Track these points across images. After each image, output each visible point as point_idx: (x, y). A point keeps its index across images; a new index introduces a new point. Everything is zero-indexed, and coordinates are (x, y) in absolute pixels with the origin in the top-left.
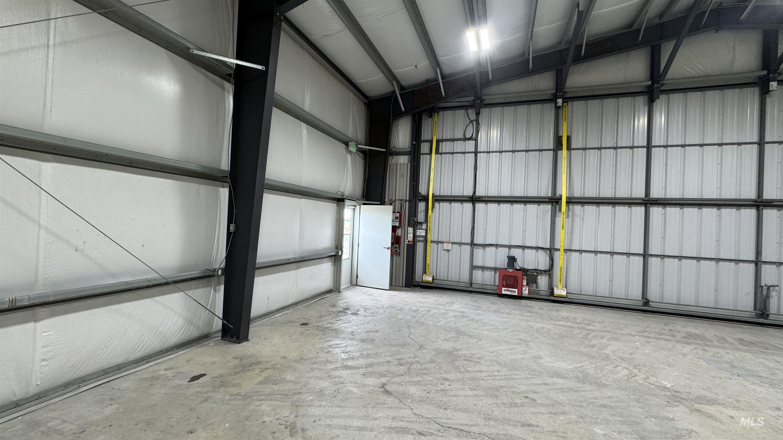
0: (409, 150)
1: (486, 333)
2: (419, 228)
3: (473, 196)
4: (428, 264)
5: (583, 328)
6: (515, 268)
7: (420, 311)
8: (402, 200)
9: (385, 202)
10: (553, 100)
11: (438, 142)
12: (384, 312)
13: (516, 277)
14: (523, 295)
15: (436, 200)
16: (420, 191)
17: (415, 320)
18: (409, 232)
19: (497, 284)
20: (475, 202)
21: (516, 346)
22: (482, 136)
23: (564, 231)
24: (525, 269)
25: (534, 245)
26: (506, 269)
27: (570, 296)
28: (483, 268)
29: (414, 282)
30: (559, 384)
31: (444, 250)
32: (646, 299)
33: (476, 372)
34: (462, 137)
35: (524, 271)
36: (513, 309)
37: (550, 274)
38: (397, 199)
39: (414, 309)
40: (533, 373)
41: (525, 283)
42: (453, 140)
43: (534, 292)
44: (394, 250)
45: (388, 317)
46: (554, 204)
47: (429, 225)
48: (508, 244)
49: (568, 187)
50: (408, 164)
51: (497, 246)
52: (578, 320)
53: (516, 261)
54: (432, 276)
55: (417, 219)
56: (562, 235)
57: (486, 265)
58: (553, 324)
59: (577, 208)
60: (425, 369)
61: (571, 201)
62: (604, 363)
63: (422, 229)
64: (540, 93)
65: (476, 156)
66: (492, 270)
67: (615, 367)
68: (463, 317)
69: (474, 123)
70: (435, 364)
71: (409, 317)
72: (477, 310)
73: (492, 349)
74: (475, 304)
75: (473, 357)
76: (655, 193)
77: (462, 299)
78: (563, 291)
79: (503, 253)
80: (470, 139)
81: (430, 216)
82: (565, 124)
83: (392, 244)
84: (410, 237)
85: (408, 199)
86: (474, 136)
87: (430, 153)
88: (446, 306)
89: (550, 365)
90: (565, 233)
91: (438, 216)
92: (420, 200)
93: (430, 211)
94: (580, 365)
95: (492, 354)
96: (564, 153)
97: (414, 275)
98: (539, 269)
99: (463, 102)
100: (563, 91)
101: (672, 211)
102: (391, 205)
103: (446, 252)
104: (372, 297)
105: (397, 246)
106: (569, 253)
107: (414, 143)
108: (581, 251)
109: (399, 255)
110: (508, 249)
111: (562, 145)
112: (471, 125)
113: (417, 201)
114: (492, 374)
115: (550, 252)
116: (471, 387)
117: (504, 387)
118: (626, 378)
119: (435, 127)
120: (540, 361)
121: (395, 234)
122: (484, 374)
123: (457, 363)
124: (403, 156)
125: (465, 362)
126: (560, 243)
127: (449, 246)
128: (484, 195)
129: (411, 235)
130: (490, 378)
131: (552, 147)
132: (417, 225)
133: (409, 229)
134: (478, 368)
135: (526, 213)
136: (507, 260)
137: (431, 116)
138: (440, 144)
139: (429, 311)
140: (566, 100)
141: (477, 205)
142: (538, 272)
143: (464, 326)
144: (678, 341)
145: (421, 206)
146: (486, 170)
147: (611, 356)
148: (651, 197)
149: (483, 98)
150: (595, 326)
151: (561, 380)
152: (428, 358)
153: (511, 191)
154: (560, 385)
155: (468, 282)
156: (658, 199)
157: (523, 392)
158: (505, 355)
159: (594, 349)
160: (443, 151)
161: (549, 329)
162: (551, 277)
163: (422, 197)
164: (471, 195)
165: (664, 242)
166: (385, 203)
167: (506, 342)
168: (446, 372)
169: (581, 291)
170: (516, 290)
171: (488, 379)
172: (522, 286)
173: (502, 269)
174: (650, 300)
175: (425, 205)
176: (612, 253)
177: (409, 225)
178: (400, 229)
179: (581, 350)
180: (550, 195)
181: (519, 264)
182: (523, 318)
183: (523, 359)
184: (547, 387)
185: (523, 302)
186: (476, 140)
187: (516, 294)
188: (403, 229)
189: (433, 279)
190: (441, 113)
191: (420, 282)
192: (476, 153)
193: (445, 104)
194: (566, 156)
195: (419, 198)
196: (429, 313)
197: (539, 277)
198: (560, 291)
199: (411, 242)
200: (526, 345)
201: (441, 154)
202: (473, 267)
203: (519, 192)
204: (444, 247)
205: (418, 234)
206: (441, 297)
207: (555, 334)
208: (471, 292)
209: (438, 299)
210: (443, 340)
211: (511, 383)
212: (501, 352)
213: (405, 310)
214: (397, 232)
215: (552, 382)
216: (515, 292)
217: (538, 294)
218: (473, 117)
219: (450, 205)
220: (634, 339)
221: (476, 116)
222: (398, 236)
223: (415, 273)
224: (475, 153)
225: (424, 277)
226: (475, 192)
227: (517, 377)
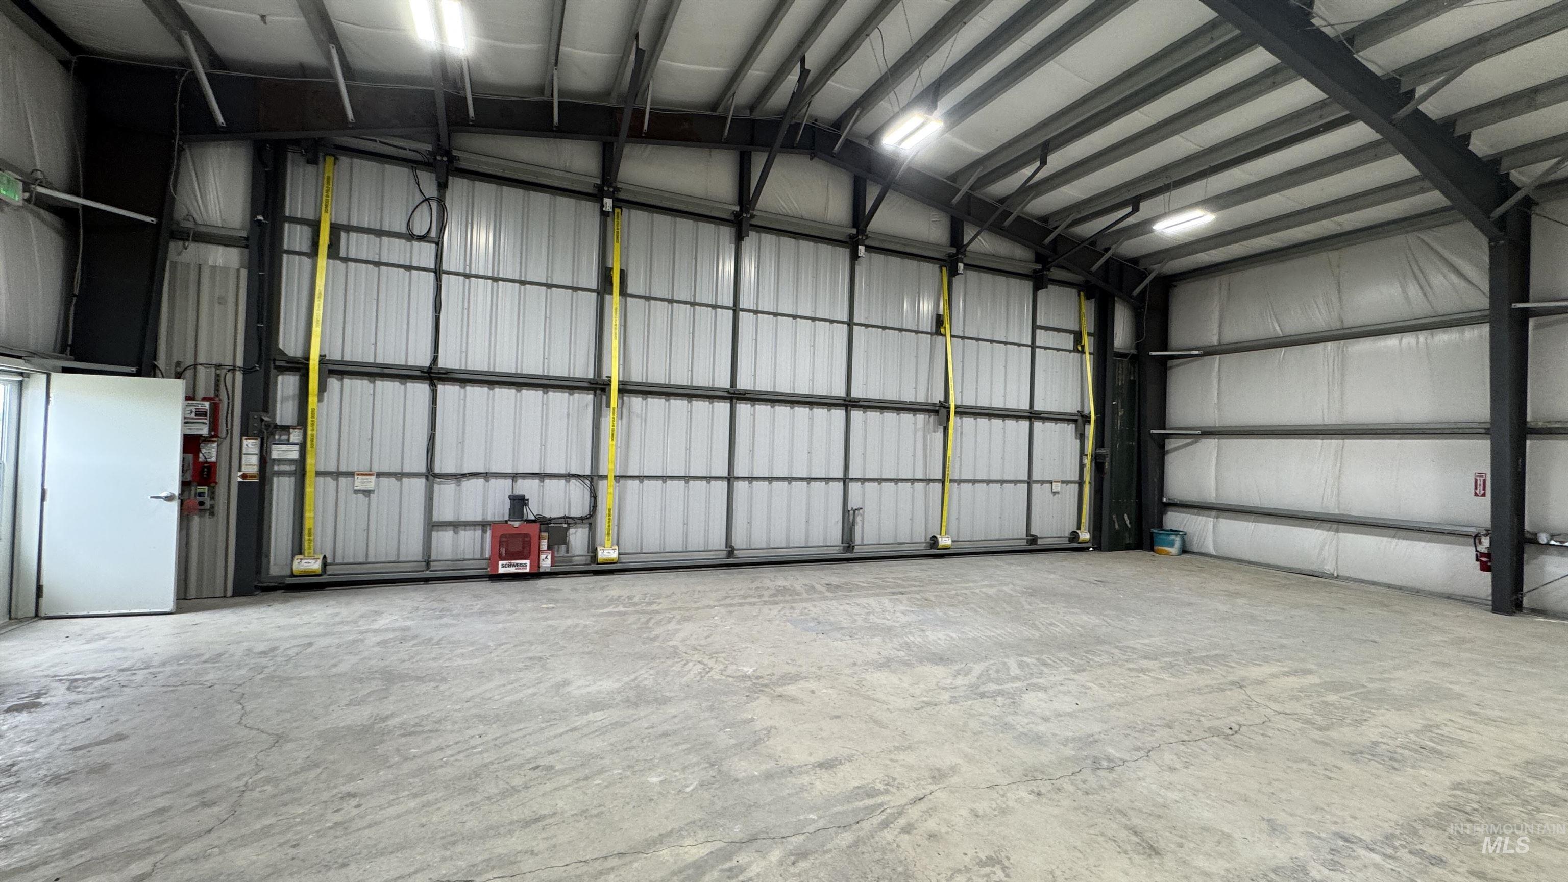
0: (244, 234)
1: (459, 662)
2: (279, 440)
3: (430, 368)
4: (310, 530)
5: (643, 612)
6: (525, 518)
7: (282, 649)
8: (218, 366)
9: (155, 367)
10: (597, 196)
11: (336, 229)
12: (151, 677)
13: (527, 535)
14: (542, 570)
15: (332, 372)
16: (281, 346)
17: (262, 676)
18: (244, 451)
19: (487, 555)
20: (436, 381)
21: (521, 675)
22: (452, 237)
23: (614, 442)
24: (544, 517)
25: (563, 471)
26: (506, 522)
27: (625, 559)
28: (456, 525)
29: (264, 580)
30: (596, 721)
31: (356, 492)
32: (732, 547)
33: (428, 753)
34: (403, 230)
35: (543, 522)
36: (519, 602)
37: (590, 524)
38: (202, 359)
39: (262, 647)
40: (552, 716)
41: (544, 545)
42: (380, 233)
43: (563, 561)
44: (194, 501)
45: (165, 689)
46: (598, 392)
47: (309, 432)
48: (510, 471)
49: (621, 362)
50: (238, 270)
51: (487, 476)
52: (636, 600)
53: (527, 505)
54: (321, 557)
55: (274, 417)
56: (612, 450)
57: (463, 519)
58: (594, 615)
59: (636, 402)
60: (290, 790)
61: (626, 389)
62: (669, 662)
63: (288, 442)
64: (574, 177)
65: (438, 280)
66: (477, 527)
67: (685, 664)
68: (403, 640)
69: (434, 205)
70: (319, 770)
71: (243, 671)
72: (441, 617)
73: (469, 694)
74: (435, 605)
75: (423, 723)
76: (744, 384)
77: (404, 599)
78: (612, 552)
79: (501, 490)
80: (422, 238)
81: (313, 411)
82: (617, 247)
83: (185, 485)
84: (251, 464)
85: (240, 363)
86: (433, 234)
87: (313, 253)
88: (360, 623)
89: (584, 691)
90: (617, 447)
91: (336, 414)
92: (282, 370)
93: (313, 399)
94: (633, 677)
95: (470, 704)
96: (615, 300)
97: (264, 560)
98: (572, 515)
99: (405, 149)
100: (614, 185)
101: (762, 409)
102: (179, 378)
103: (361, 495)
104: (102, 642)
105: (205, 489)
106: (622, 481)
107: (260, 218)
108: (641, 478)
109: (212, 514)
110: (511, 481)
111: (612, 284)
112: (425, 205)
113: (273, 372)
114: (466, 746)
115: (591, 482)
116: (414, 791)
117: (492, 763)
118: (698, 678)
119: (328, 191)
120: (568, 689)
121: (196, 457)
122: (449, 752)
123: (381, 749)
124: (221, 249)
125: (403, 740)
126: (608, 466)
127: (371, 483)
128: (457, 367)
129: (254, 460)
130: (460, 757)
131: (594, 287)
132: (273, 434)
133: (245, 442)
134: (434, 743)
135: (547, 409)
136: (508, 504)
137: (313, 161)
138: (343, 235)
139: (310, 644)
140: (619, 204)
141: (440, 388)
142: (570, 521)
143: (404, 661)
144: (765, 603)
145: (286, 385)
146: (463, 314)
147: (681, 648)
148: (738, 387)
149: (455, 153)
150: (660, 603)
151: (602, 712)
152: (299, 761)
153: (517, 362)
154: (600, 723)
155: (420, 559)
156: (746, 392)
157: (529, 761)
158: (496, 697)
159: (656, 644)
160: (352, 255)
161: (586, 626)
162: (592, 528)
163: (288, 362)
164: (427, 364)
165: (753, 457)
166: (157, 371)
167: (500, 670)
168: (351, 778)
169: (642, 549)
170: (528, 562)
171: (456, 760)
172: (539, 551)
173: (500, 523)
174: (736, 547)
175: (297, 383)
176: (687, 478)
177: (246, 433)
178: (215, 445)
179: (637, 650)
180: (591, 376)
181: (533, 510)
182: (540, 615)
183: (535, 694)
184: (576, 734)
185: (542, 583)
186: (439, 243)
187: (527, 570)
188: (226, 444)
189: (325, 564)
190: (345, 160)
191: (284, 577)
192: (438, 272)
193: (356, 141)
194: (618, 306)
195: (278, 363)
196: (309, 650)
197: (572, 531)
198: (608, 553)
199: (252, 477)
200: (542, 666)
201: (346, 260)
202: (432, 526)
203: (532, 367)
204: (357, 484)
205: (275, 455)
206: (348, 604)
207: (596, 633)
208: (426, 580)
209: (337, 610)
210: (346, 705)
211: (507, 750)
212: (488, 695)
213: (232, 655)
214: (203, 451)
215: (584, 722)
216: (525, 566)
217: (569, 562)
218: (431, 190)
219: (372, 385)
220: (713, 612)
221: (439, 191)
222: (207, 462)
223: (268, 556)
224: (435, 272)
225: (296, 562)
226: (435, 360)
227: (520, 734)
